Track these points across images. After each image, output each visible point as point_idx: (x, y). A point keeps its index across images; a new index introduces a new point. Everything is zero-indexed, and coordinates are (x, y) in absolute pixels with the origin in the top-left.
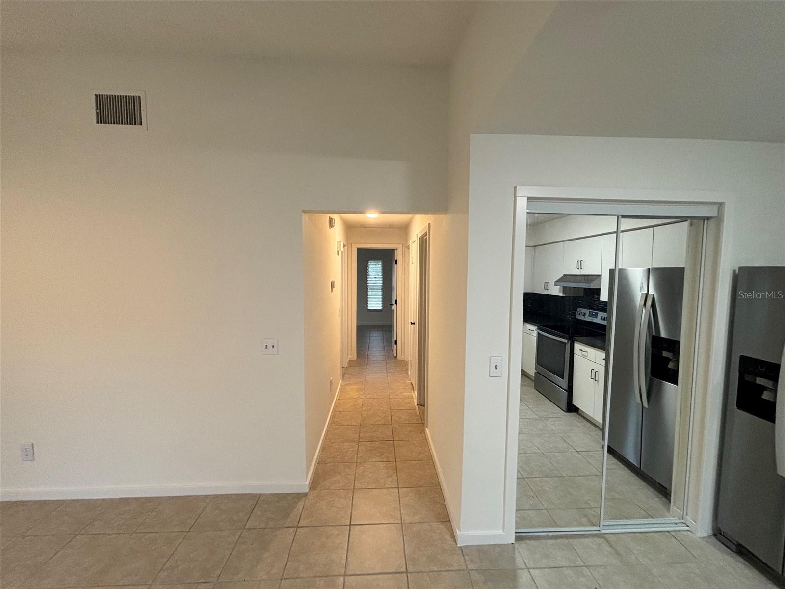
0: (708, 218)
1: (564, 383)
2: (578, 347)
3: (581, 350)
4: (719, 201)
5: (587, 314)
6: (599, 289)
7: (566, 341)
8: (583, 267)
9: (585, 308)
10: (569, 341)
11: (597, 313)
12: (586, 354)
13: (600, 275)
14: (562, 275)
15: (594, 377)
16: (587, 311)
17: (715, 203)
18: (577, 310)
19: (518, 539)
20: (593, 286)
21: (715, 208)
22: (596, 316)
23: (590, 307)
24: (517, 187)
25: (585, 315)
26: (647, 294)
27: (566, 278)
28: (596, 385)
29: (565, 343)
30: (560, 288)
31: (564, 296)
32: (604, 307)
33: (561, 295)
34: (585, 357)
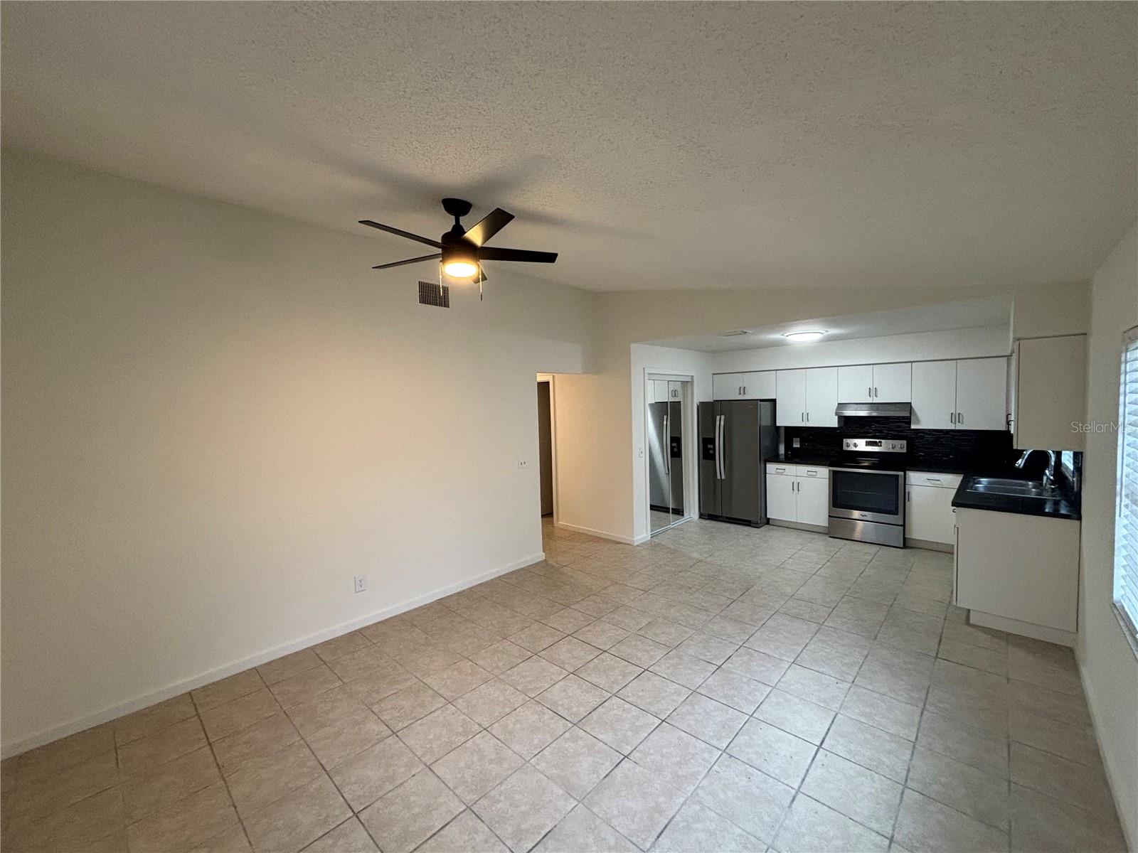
0: (688, 382)
4: (693, 375)
21: (691, 378)
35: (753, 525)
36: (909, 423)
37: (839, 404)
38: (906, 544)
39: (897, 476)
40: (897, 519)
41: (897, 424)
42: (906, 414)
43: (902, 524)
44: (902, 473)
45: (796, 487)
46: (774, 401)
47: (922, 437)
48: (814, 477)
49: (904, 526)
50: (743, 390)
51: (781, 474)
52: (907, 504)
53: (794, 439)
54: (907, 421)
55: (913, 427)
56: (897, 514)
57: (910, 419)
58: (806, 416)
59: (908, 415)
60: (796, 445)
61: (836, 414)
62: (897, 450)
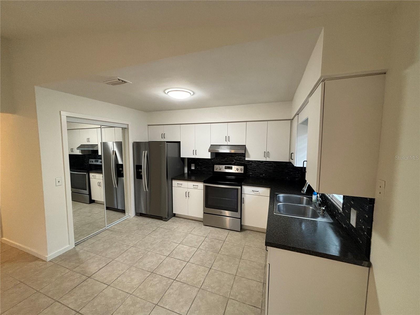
0: (126, 128)
1: (87, 192)
2: (91, 175)
3: (93, 176)
4: (128, 124)
5: (94, 162)
6: (98, 150)
7: (86, 173)
8: (90, 141)
9: (93, 159)
10: (87, 173)
11: (98, 160)
12: (95, 177)
13: (98, 145)
14: (80, 145)
15: (99, 185)
16: (94, 160)
17: (126, 124)
18: (89, 160)
19: (75, 246)
20: (95, 149)
21: (127, 125)
22: (97, 161)
23: (95, 158)
24: (61, 112)
25: (93, 162)
26: (113, 151)
27: (82, 146)
28: (101, 188)
29: (85, 174)
30: (80, 151)
31: (82, 154)
32: (100, 157)
33: (81, 154)
34: (95, 178)
35: (163, 219)
36: (245, 156)
37: (211, 145)
38: (242, 229)
39: (238, 189)
40: (237, 215)
41: (240, 157)
42: (243, 152)
43: (240, 217)
44: (240, 187)
45: (187, 195)
46: (179, 142)
47: (251, 164)
48: (196, 188)
49: (241, 218)
50: (163, 136)
51: (180, 187)
52: (242, 205)
53: (192, 165)
54: (244, 155)
55: (247, 159)
56: (237, 212)
57: (245, 154)
58: (195, 152)
59: (244, 152)
60: (193, 168)
61: (209, 151)
62: (239, 171)
